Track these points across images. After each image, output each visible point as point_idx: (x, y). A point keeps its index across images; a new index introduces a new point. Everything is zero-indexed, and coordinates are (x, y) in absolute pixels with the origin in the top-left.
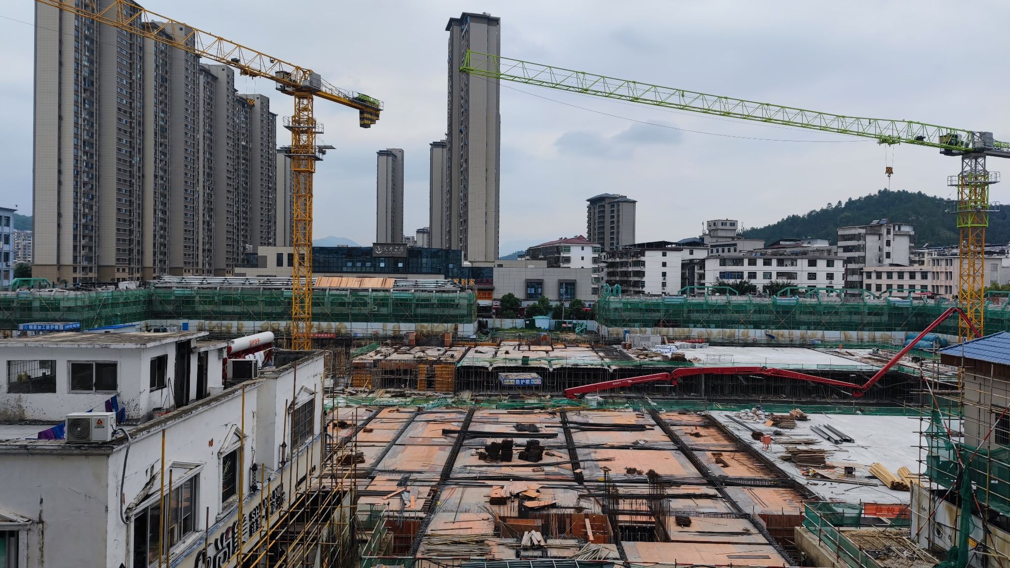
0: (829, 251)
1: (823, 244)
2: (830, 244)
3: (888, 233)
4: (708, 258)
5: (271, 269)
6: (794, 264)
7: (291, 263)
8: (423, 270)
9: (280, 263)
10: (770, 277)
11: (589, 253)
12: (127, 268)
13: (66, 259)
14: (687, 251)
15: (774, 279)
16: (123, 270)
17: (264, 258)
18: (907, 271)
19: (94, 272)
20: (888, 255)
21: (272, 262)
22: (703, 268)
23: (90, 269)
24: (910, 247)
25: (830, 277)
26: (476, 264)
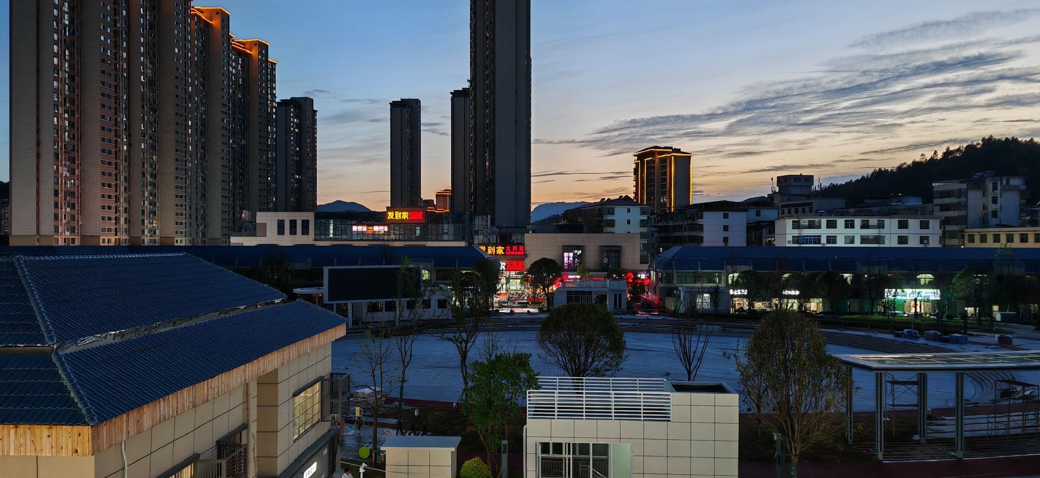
0: (923, 210)
1: (916, 202)
2: (924, 202)
4: (779, 218)
5: (271, 238)
6: (881, 226)
7: (293, 231)
8: (445, 237)
9: (281, 231)
10: (852, 242)
11: (636, 215)
12: (113, 239)
13: (47, 228)
14: (752, 212)
15: (857, 244)
16: (109, 241)
17: (264, 226)
18: (1017, 232)
19: (77, 243)
20: (995, 214)
21: (272, 229)
22: (772, 231)
23: (73, 240)
24: (1021, 204)
25: (923, 239)
26: (503, 231)
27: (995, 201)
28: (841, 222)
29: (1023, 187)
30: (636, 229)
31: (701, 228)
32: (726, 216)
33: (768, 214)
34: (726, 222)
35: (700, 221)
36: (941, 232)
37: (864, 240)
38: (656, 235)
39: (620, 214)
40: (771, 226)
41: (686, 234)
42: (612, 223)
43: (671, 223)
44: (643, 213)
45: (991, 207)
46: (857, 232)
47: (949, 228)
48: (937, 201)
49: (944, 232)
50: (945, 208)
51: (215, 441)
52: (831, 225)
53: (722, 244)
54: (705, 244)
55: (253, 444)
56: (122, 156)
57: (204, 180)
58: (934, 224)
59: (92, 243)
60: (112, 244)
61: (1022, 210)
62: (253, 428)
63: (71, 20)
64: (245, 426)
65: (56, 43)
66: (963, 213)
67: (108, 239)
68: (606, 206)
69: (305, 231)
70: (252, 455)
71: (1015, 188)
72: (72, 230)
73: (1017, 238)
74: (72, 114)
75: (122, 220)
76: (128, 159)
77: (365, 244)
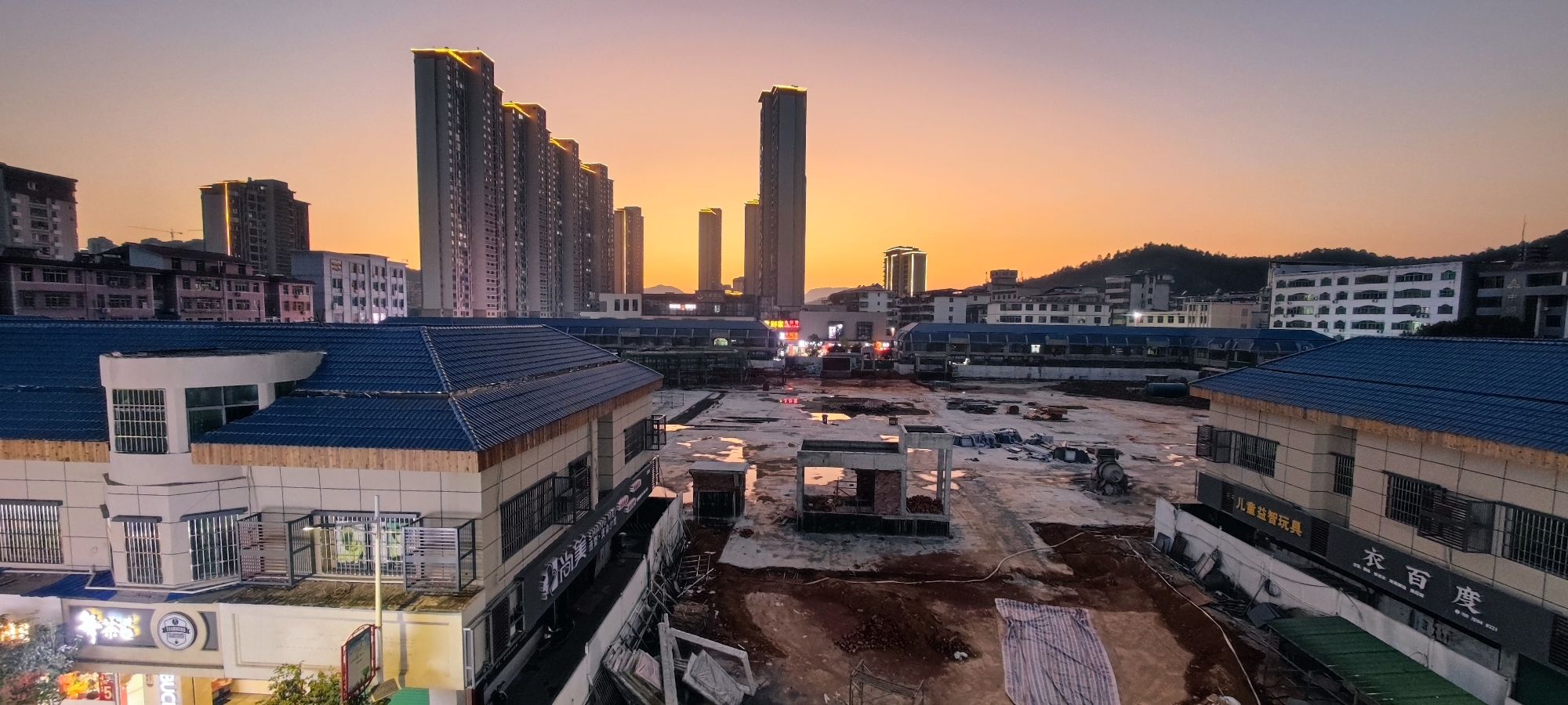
0: (1098, 298)
1: (1093, 292)
2: (1099, 292)
3: (1151, 282)
4: (991, 303)
5: (610, 313)
6: (1066, 309)
7: (626, 308)
8: (739, 313)
9: (617, 308)
10: (1045, 321)
11: (884, 299)
12: (496, 312)
13: (449, 305)
14: (972, 297)
15: (1048, 322)
16: (493, 314)
17: (605, 303)
18: (1166, 316)
19: (471, 315)
20: (1150, 301)
21: (611, 306)
22: (985, 313)
23: (468, 313)
24: (1170, 294)
25: (1098, 320)
26: (784, 309)
27: (1151, 291)
28: (1036, 306)
29: (1173, 282)
30: (884, 309)
31: (932, 309)
32: (951, 301)
33: (982, 300)
34: (951, 305)
35: (931, 304)
36: (1109, 314)
37: (1053, 319)
38: (899, 314)
39: (872, 299)
40: (984, 308)
41: (921, 313)
42: (866, 305)
43: (910, 305)
44: (889, 297)
45: (1148, 296)
46: (1049, 312)
47: (1116, 311)
48: (1108, 291)
49: (1112, 314)
50: (1113, 296)
51: (567, 463)
52: (1030, 308)
53: (948, 322)
54: (935, 321)
55: (595, 465)
56: (501, 251)
57: (561, 268)
58: (1105, 309)
59: (480, 315)
60: (495, 316)
61: (1171, 299)
62: (595, 454)
63: (463, 149)
64: (590, 453)
65: (451, 165)
66: (1127, 300)
67: (492, 313)
68: (862, 292)
69: (636, 309)
70: (594, 474)
71: (1167, 282)
72: (467, 305)
73: (1166, 319)
74: (464, 219)
75: (502, 298)
76: (505, 252)
77: (680, 318)
